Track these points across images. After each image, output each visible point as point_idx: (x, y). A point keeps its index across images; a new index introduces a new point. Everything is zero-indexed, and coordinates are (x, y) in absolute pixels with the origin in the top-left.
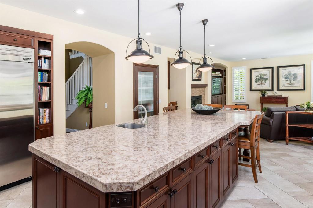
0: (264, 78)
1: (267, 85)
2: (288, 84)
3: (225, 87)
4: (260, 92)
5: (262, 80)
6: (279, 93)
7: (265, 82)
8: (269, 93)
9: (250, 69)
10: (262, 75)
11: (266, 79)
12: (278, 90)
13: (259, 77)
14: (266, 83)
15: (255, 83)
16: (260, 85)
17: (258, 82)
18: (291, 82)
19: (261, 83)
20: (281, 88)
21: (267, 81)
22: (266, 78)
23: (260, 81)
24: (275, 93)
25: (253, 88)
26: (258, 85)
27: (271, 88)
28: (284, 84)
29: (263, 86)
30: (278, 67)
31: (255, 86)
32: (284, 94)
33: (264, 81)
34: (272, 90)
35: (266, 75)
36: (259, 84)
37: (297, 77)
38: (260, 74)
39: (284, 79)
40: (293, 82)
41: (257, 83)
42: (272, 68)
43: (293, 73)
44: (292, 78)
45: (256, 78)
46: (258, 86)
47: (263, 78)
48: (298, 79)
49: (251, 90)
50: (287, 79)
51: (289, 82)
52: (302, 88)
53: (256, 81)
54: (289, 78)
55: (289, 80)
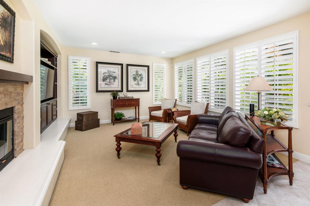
0: (113, 76)
1: (116, 86)
2: (136, 84)
4: (110, 93)
5: (111, 79)
6: (130, 95)
7: (114, 81)
8: (121, 95)
9: (97, 62)
10: (111, 72)
11: (115, 78)
12: (128, 91)
13: (107, 75)
14: (114, 83)
15: (102, 82)
16: (108, 84)
17: (106, 81)
18: (138, 82)
19: (110, 82)
20: (130, 89)
21: (116, 80)
22: (115, 76)
23: (108, 80)
24: (125, 95)
25: (99, 89)
26: (106, 84)
27: (120, 89)
28: (133, 85)
29: (112, 86)
30: (128, 65)
31: (102, 86)
32: (135, 96)
33: (112, 80)
34: (122, 91)
35: (114, 72)
36: (107, 83)
37: (143, 78)
38: (108, 71)
39: (132, 79)
40: (140, 82)
41: (104, 83)
42: (122, 65)
43: (140, 73)
44: (140, 78)
45: (104, 75)
46: (106, 86)
47: (111, 76)
48: (144, 80)
49: (97, 91)
50: (135, 79)
51: (136, 82)
52: (146, 89)
53: (104, 80)
54: (137, 78)
55: (137, 80)
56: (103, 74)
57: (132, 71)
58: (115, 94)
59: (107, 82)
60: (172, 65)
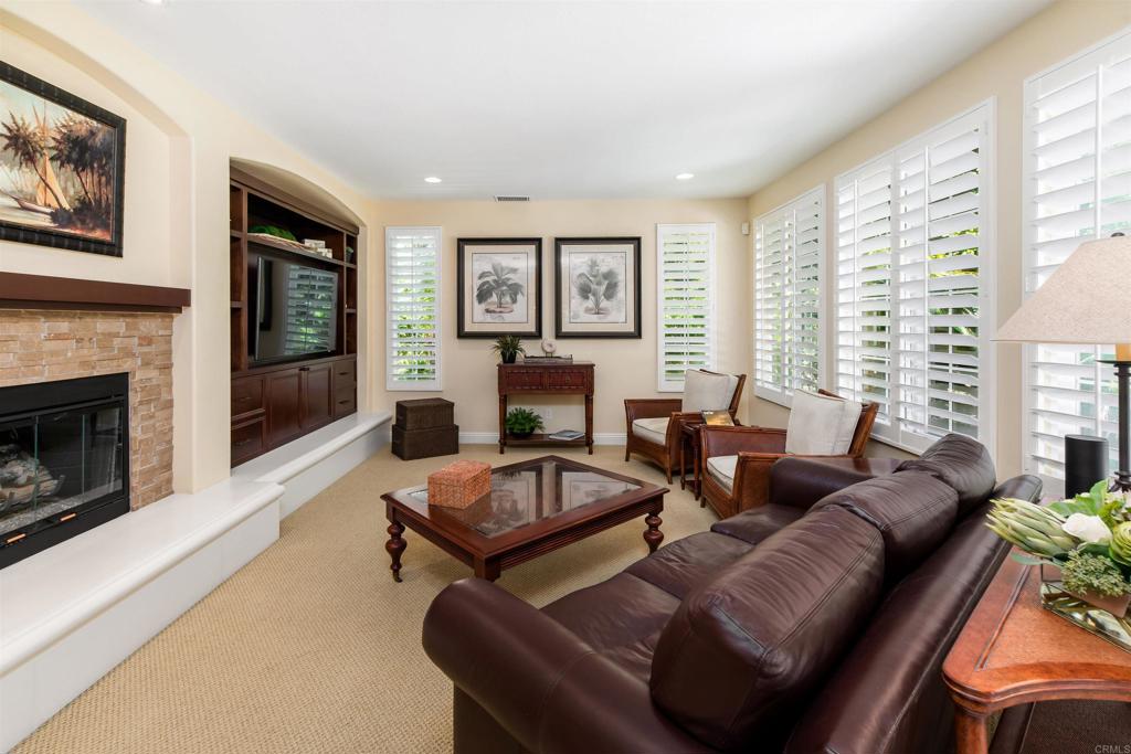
0: (510, 282)
1: (519, 317)
2: (588, 310)
3: (352, 318)
4: (494, 343)
5: (503, 294)
6: (564, 350)
7: (514, 301)
8: (529, 349)
9: (460, 240)
10: (502, 269)
11: (515, 290)
12: (560, 335)
13: (490, 279)
14: (514, 306)
15: (476, 303)
16: (494, 312)
17: (489, 301)
18: (597, 304)
19: (500, 305)
20: (566, 328)
21: (519, 297)
22: (515, 284)
23: (494, 298)
24: (548, 350)
25: (468, 328)
26: (488, 311)
27: (531, 328)
28: (577, 313)
29: (507, 317)
30: (559, 241)
31: (477, 318)
32: (580, 353)
33: (508, 299)
34: (538, 335)
35: (515, 271)
36: (492, 308)
37: (616, 285)
38: (494, 267)
39: (574, 291)
40: (604, 304)
41: (483, 306)
42: (538, 242)
43: (604, 269)
44: (603, 288)
45: (480, 282)
46: (489, 318)
47: (504, 283)
48: (621, 294)
49: (462, 334)
50: (585, 292)
51: (590, 303)
52: (631, 328)
53: (482, 296)
54: (593, 286)
55: (594, 295)
56: (480, 278)
57: (575, 261)
58: (508, 343)
59: (493, 303)
60: (745, 227)
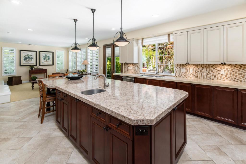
1: (33, 62)
4: (29, 67)
5: (29, 59)
6: (41, 67)
7: (32, 60)
8: (35, 67)
9: (20, 50)
10: (29, 55)
11: (32, 58)
12: (40, 65)
13: (27, 57)
15: (24, 60)
17: (26, 60)
18: (46, 61)
19: (29, 61)
21: (32, 59)
23: (28, 60)
24: (38, 67)
25: (22, 64)
26: (26, 62)
27: (35, 64)
28: (43, 62)
29: (30, 63)
30: (40, 52)
32: (44, 68)
33: (30, 60)
34: (36, 65)
35: (32, 56)
36: (27, 61)
37: (49, 58)
38: (27, 55)
39: (43, 59)
40: (48, 61)
41: (25, 61)
42: (36, 52)
43: (48, 56)
44: (47, 59)
46: (26, 63)
47: (29, 57)
48: (50, 59)
49: (20, 65)
50: (44, 59)
51: (45, 60)
52: (52, 64)
53: (25, 59)
54: (46, 58)
55: (46, 59)
56: (24, 56)
57: (43, 55)
58: (32, 67)
59: (27, 60)
60: (68, 51)
